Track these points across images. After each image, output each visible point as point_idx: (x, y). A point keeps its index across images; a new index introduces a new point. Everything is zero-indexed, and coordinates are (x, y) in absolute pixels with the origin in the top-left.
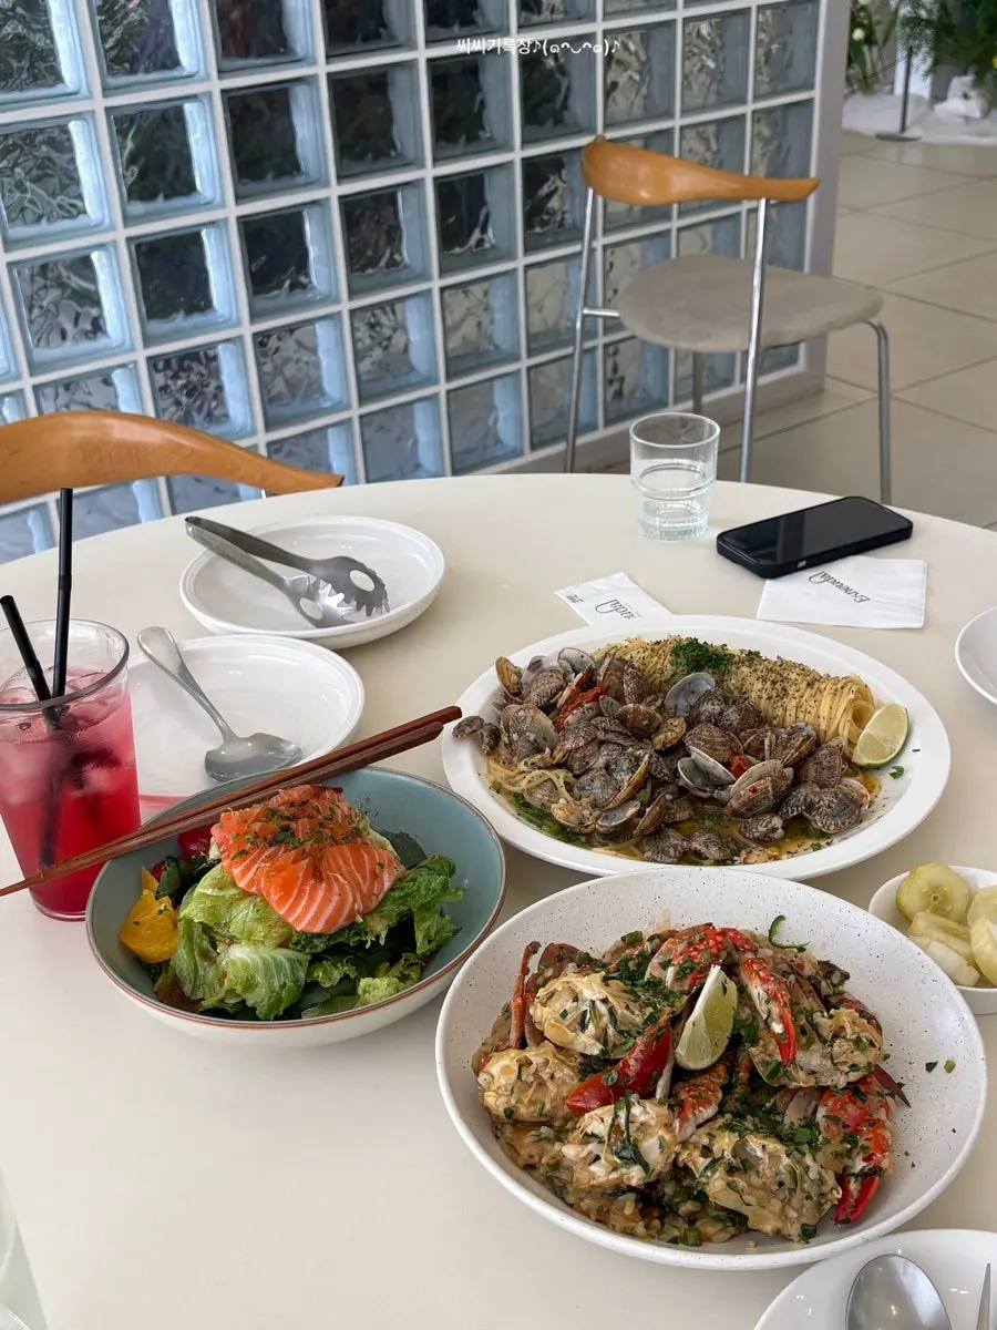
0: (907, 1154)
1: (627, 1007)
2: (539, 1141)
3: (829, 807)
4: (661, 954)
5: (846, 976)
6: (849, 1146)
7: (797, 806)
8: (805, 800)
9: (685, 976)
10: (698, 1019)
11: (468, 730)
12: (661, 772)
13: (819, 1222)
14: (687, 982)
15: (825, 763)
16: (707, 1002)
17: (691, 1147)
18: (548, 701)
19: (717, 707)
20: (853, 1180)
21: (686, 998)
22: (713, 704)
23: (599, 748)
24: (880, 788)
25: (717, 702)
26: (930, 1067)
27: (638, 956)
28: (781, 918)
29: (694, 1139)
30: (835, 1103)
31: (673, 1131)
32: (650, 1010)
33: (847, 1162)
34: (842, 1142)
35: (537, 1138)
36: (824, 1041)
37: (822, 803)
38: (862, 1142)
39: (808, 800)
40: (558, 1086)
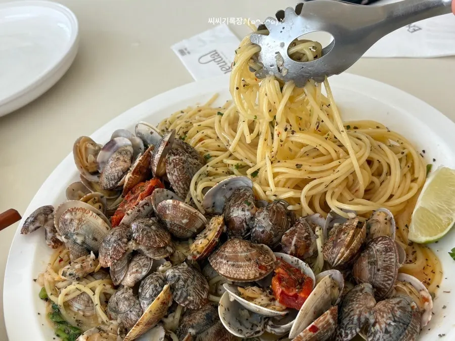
3: (387, 332)
7: (351, 329)
8: (359, 319)
11: (32, 227)
12: (186, 299)
15: (380, 263)
18: (117, 183)
19: (247, 213)
22: (243, 210)
23: (130, 262)
24: (441, 273)
25: (247, 207)
37: (377, 326)
39: (363, 320)
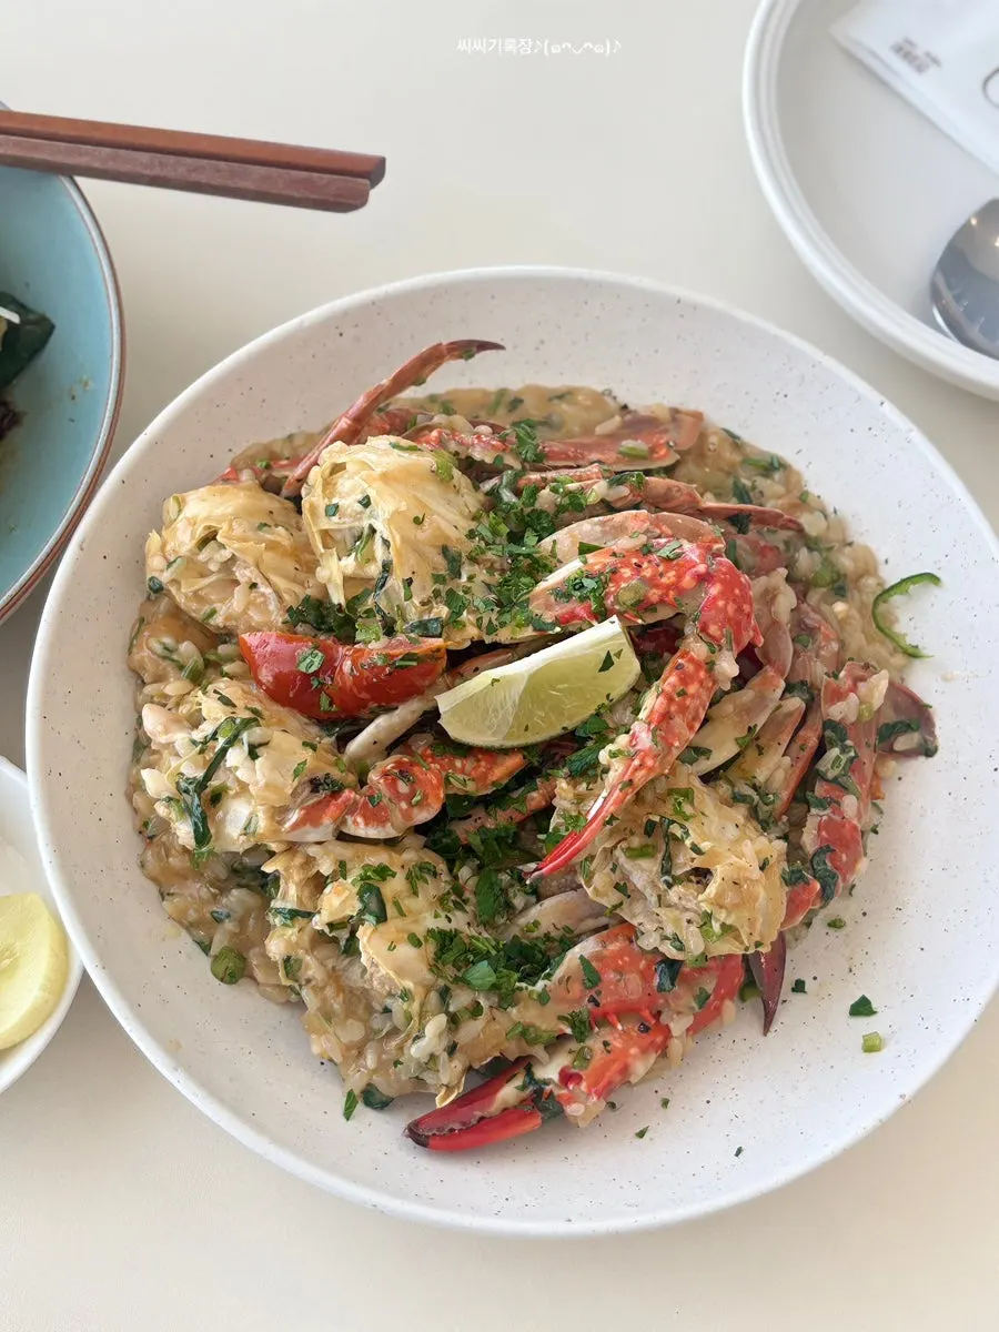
0: (665, 1103)
1: (409, 582)
2: (165, 658)
4: (603, 524)
5: (928, 751)
6: (569, 1031)
9: (568, 596)
10: (510, 681)
13: (401, 1097)
14: (561, 609)
16: (549, 666)
17: (298, 860)
20: (518, 1081)
21: (529, 632)
26: (862, 1008)
27: (569, 493)
28: (932, 579)
29: (313, 851)
30: (620, 954)
31: (281, 823)
32: (442, 611)
33: (538, 1051)
34: (561, 1018)
35: (166, 653)
36: (666, 871)
38: (594, 1043)
40: (250, 604)
